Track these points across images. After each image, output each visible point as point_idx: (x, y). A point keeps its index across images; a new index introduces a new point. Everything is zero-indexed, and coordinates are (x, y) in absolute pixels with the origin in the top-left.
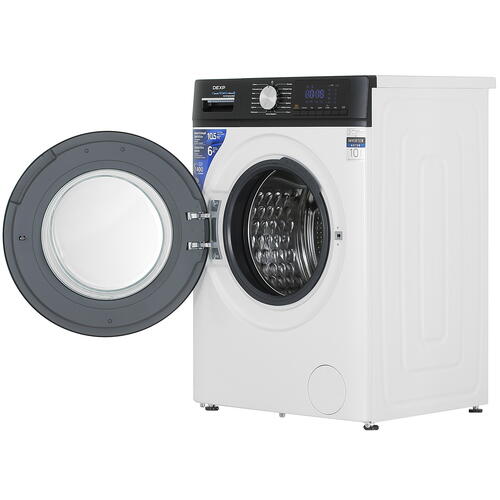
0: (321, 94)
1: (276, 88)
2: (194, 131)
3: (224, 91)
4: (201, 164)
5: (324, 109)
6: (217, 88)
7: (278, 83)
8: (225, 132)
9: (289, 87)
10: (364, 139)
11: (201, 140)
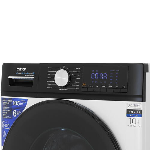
0: (104, 76)
1: (67, 71)
2: (2, 99)
3: (25, 71)
4: (8, 121)
5: (107, 88)
6: (20, 69)
7: (69, 68)
8: (26, 100)
9: (78, 70)
10: (141, 111)
11: (8, 106)
